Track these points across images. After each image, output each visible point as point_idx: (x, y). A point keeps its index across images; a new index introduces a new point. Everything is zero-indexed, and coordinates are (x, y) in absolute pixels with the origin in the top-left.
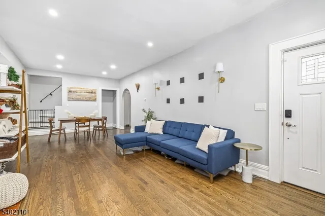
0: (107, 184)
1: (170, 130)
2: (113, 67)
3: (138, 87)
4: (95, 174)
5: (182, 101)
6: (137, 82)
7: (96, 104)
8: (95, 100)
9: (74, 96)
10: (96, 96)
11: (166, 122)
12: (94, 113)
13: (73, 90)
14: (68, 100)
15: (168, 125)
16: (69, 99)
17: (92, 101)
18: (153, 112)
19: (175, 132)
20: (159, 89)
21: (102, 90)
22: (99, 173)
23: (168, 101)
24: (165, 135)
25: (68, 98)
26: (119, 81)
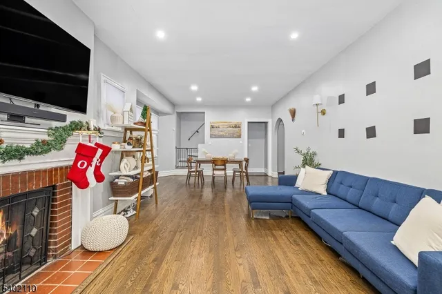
0: (202, 260)
1: (342, 191)
2: (255, 89)
3: (293, 113)
4: (199, 238)
5: (371, 132)
6: (292, 107)
7: (241, 142)
8: (239, 137)
9: (216, 132)
10: (240, 130)
11: (335, 173)
12: (234, 152)
13: (215, 125)
15: (338, 179)
16: (212, 136)
17: (236, 137)
18: (315, 154)
19: (351, 194)
20: (323, 113)
21: (248, 122)
22: (205, 238)
23: (341, 133)
24: (331, 197)
25: (210, 134)
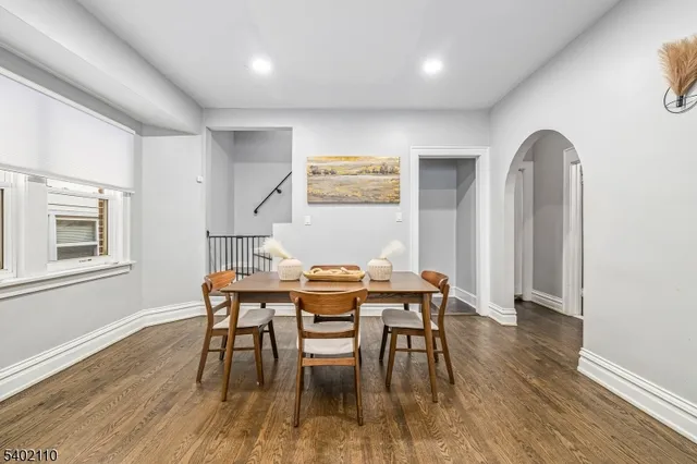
7: (399, 216)
8: (395, 201)
9: (326, 186)
13: (323, 166)
14: (309, 203)
16: (314, 199)
17: (384, 203)
21: (426, 163)
25: (309, 194)
26: (488, 113)
